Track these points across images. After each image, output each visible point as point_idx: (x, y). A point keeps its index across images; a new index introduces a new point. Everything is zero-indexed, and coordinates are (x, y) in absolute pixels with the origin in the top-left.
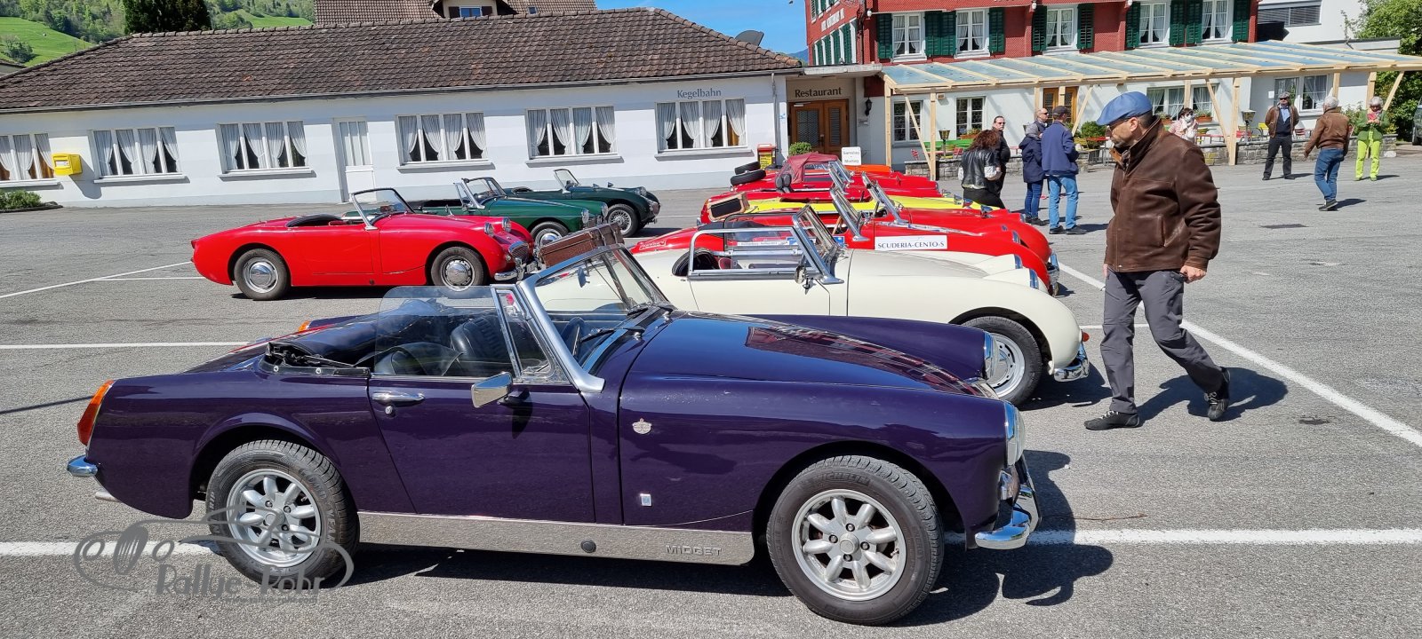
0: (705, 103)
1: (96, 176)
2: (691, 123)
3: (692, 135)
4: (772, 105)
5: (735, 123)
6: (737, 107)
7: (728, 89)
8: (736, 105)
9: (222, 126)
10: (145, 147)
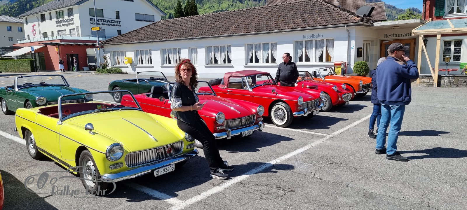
0: (316, 41)
1: (135, 64)
2: (309, 50)
3: (309, 56)
4: (347, 42)
5: (330, 51)
6: (330, 43)
7: (326, 34)
8: (331, 42)
9: (163, 49)
10: (146, 56)
